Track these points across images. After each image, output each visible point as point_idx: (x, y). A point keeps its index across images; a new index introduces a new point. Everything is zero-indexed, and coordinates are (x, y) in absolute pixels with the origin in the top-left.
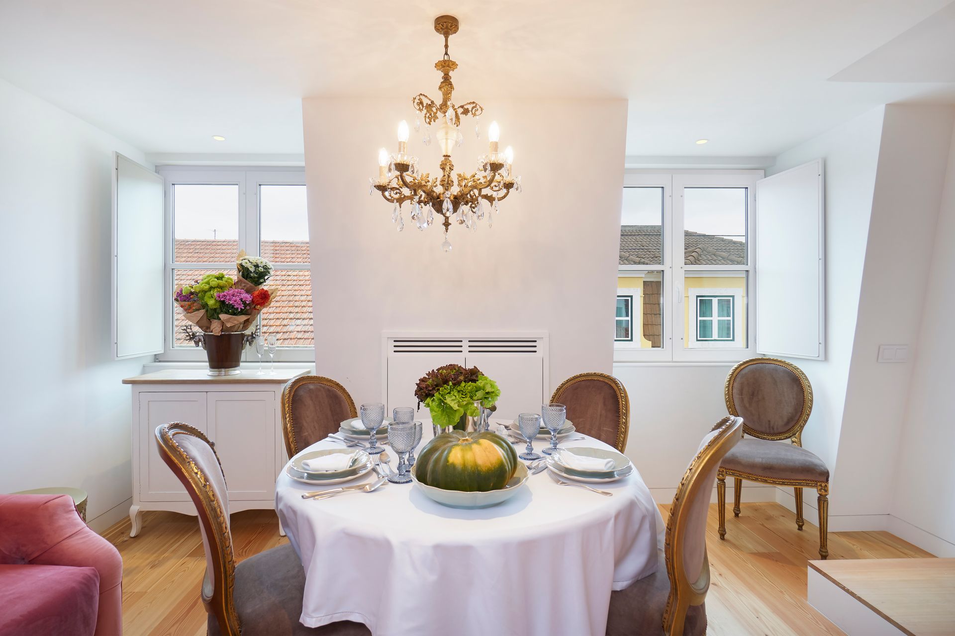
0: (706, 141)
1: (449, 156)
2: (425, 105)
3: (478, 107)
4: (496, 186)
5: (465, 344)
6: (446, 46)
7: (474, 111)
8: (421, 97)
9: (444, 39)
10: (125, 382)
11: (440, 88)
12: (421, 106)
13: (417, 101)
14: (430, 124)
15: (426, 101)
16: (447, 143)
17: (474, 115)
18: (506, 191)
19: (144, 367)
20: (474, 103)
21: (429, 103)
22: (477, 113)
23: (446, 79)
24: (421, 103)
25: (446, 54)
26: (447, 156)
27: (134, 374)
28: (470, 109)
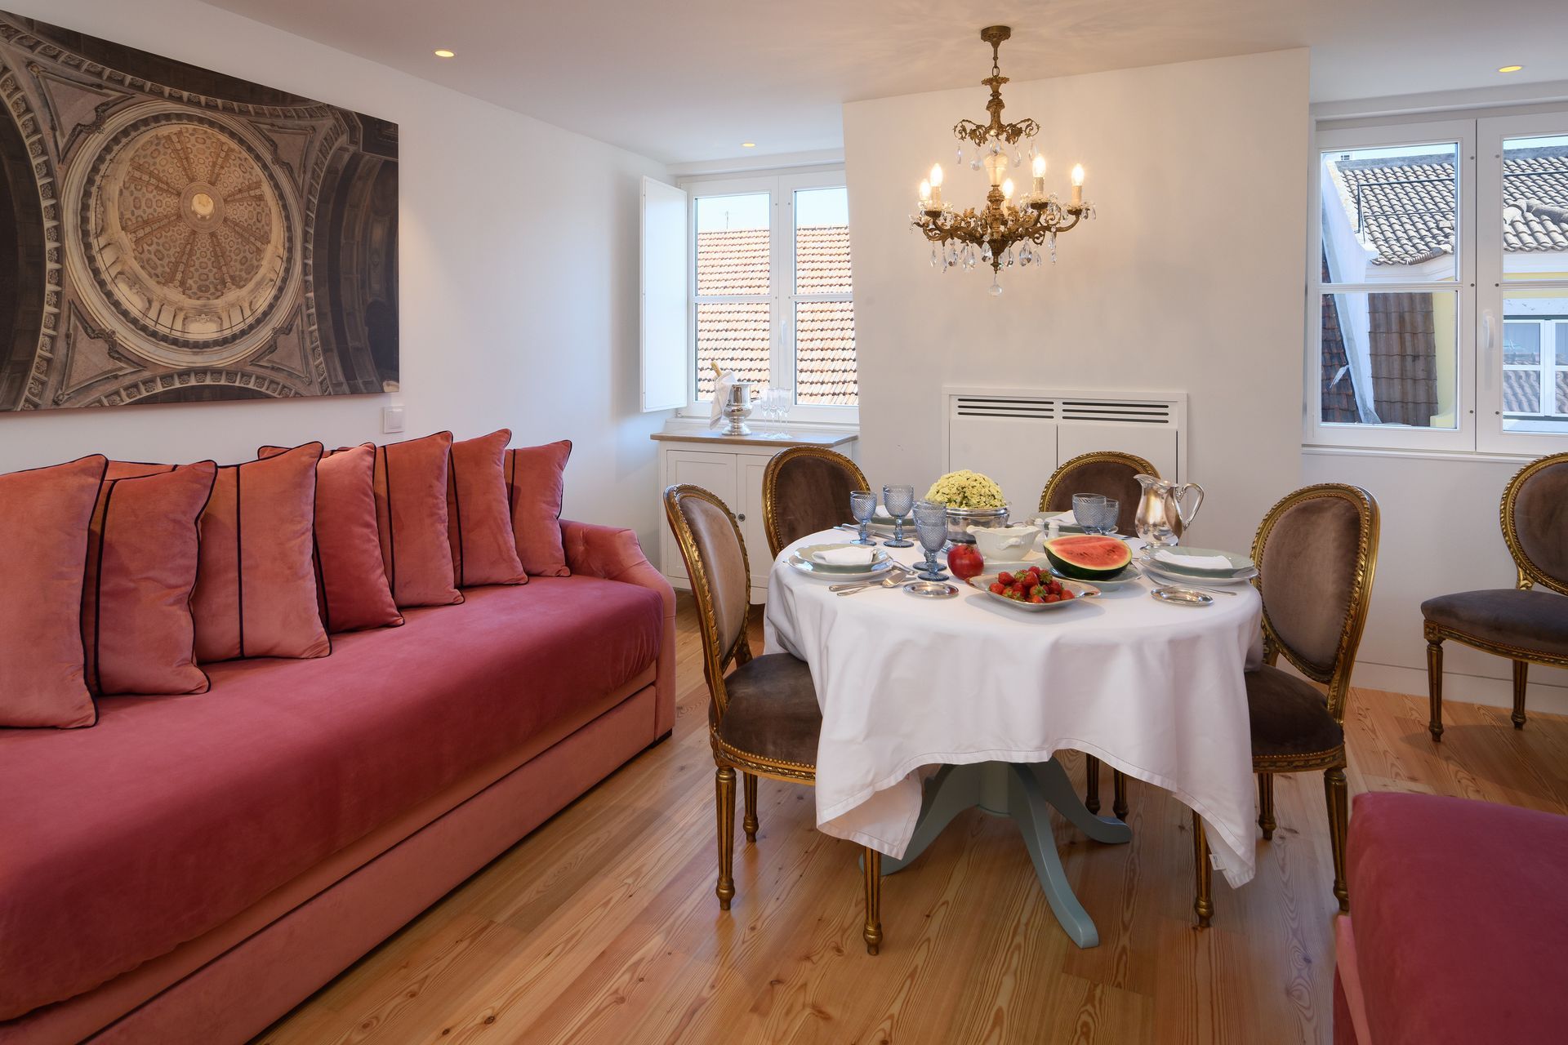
0: (1519, 68)
1: (998, 186)
2: (968, 132)
3: (1034, 125)
4: (1052, 220)
5: (1058, 407)
6: (995, 58)
7: (1028, 130)
8: (963, 123)
9: (992, 49)
10: (653, 437)
11: (988, 108)
12: (964, 134)
13: (959, 128)
14: (979, 146)
15: (969, 127)
16: (995, 171)
17: (1028, 135)
18: (1075, 219)
19: (666, 422)
20: (1029, 120)
21: (974, 127)
22: (1032, 133)
23: (996, 94)
24: (964, 130)
25: (996, 67)
26: (995, 186)
27: (658, 430)
28: (1024, 129)
